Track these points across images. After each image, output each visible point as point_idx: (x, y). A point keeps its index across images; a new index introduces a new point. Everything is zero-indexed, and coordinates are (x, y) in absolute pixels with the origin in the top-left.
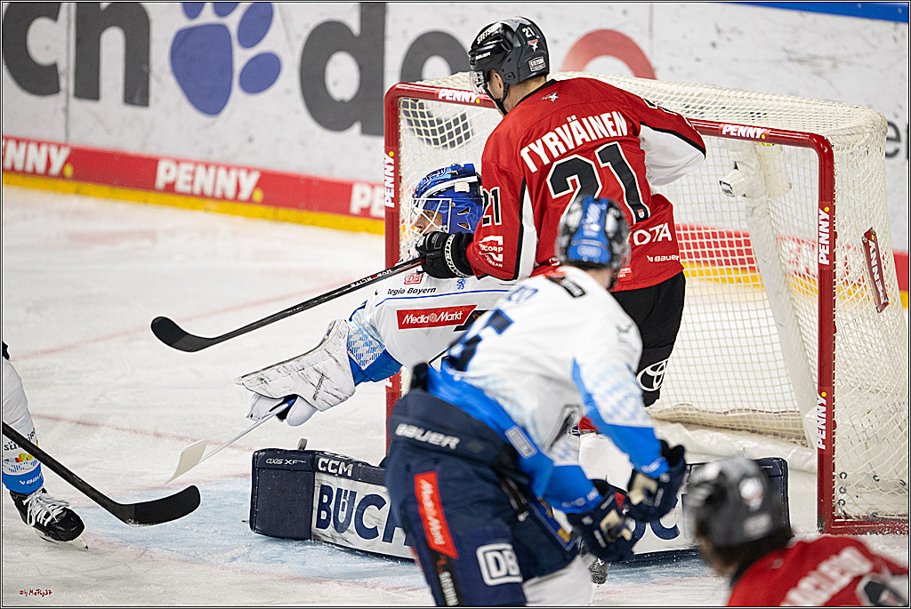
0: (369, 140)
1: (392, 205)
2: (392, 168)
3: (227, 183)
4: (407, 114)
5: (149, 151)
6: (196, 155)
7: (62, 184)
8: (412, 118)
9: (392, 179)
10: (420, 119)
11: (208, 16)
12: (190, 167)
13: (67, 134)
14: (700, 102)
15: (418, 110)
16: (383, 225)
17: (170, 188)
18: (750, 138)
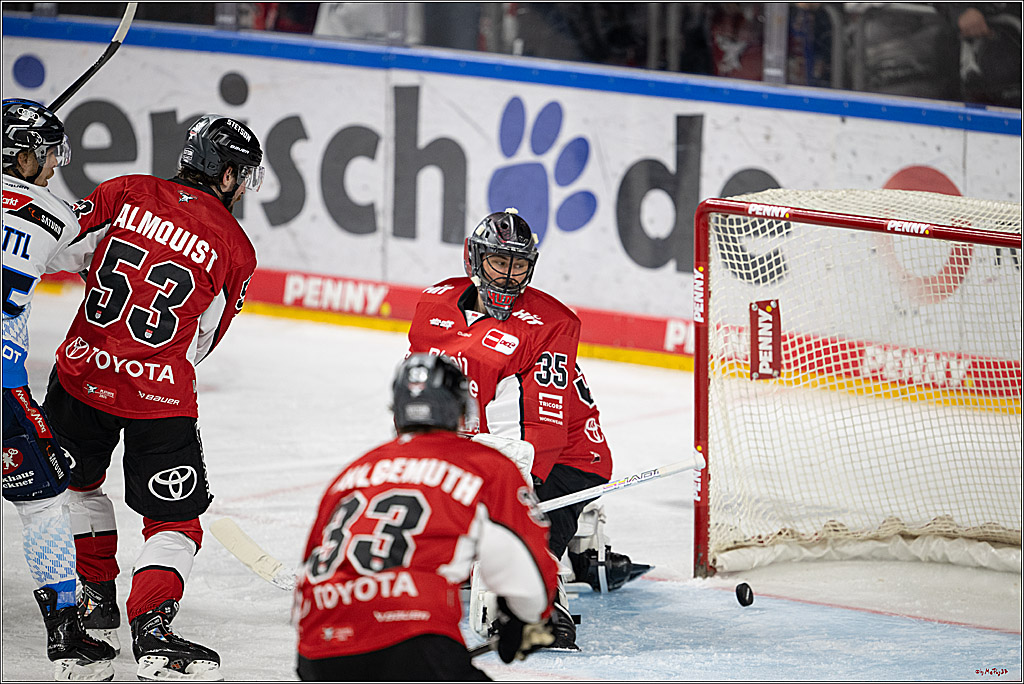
0: (684, 277)
1: (701, 320)
2: (702, 283)
4: (717, 229)
7: (378, 322)
8: (721, 233)
9: (702, 295)
10: (729, 235)
11: (525, 154)
13: (384, 272)
14: (1009, 219)
15: (728, 226)
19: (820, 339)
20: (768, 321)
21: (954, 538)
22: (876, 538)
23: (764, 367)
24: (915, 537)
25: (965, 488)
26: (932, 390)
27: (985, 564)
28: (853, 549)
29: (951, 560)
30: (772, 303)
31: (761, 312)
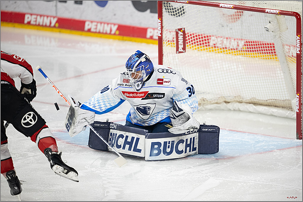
0: (153, 14)
1: (160, 35)
2: (160, 24)
3: (107, 29)
4: (165, 6)
5: (83, 18)
6: (97, 20)
7: (55, 29)
8: (166, 8)
9: (160, 27)
10: (169, 8)
12: (96, 24)
13: (56, 13)
15: (168, 5)
16: (157, 42)
17: (89, 30)
18: (274, 14)
19: (197, 34)
20: (181, 35)
21: (241, 103)
22: (217, 103)
23: (181, 50)
24: (229, 102)
25: (245, 87)
26: (233, 51)
27: (252, 111)
28: (209, 107)
29: (241, 110)
30: (183, 29)
31: (179, 32)
